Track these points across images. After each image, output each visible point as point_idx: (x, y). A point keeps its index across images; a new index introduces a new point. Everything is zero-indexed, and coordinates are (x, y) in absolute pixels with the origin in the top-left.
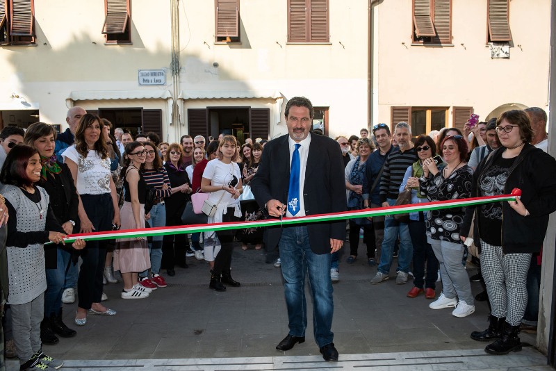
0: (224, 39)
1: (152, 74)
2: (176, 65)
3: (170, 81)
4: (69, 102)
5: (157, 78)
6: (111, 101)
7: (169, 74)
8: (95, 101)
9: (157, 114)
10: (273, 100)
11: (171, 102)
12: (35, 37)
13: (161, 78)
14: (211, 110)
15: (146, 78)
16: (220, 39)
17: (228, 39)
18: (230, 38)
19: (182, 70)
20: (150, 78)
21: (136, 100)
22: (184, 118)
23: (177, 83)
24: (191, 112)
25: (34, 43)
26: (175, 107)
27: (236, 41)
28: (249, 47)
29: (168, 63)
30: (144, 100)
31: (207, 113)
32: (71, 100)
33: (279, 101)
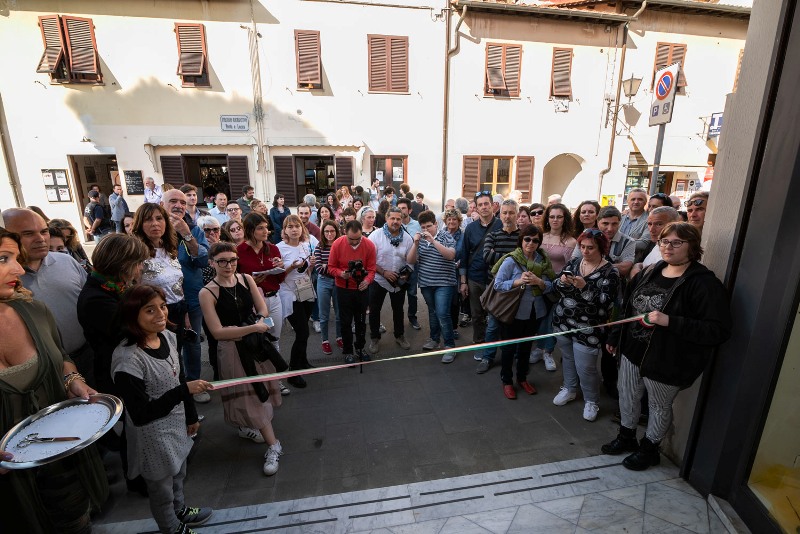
0: (307, 85)
1: (235, 120)
2: (259, 111)
3: (254, 127)
4: (148, 148)
5: (241, 124)
6: (194, 146)
7: (252, 120)
8: (176, 147)
9: (243, 161)
10: (357, 149)
11: (256, 149)
12: (101, 76)
13: (245, 124)
14: (297, 157)
15: (228, 124)
16: (303, 85)
17: (310, 86)
18: (313, 84)
19: (266, 117)
20: (233, 124)
21: (219, 146)
22: (271, 166)
23: (261, 129)
24: (277, 159)
25: (101, 82)
26: (260, 154)
27: (319, 88)
28: (331, 94)
29: (251, 110)
30: (228, 146)
31: (293, 161)
32: (150, 145)
33: (362, 150)
